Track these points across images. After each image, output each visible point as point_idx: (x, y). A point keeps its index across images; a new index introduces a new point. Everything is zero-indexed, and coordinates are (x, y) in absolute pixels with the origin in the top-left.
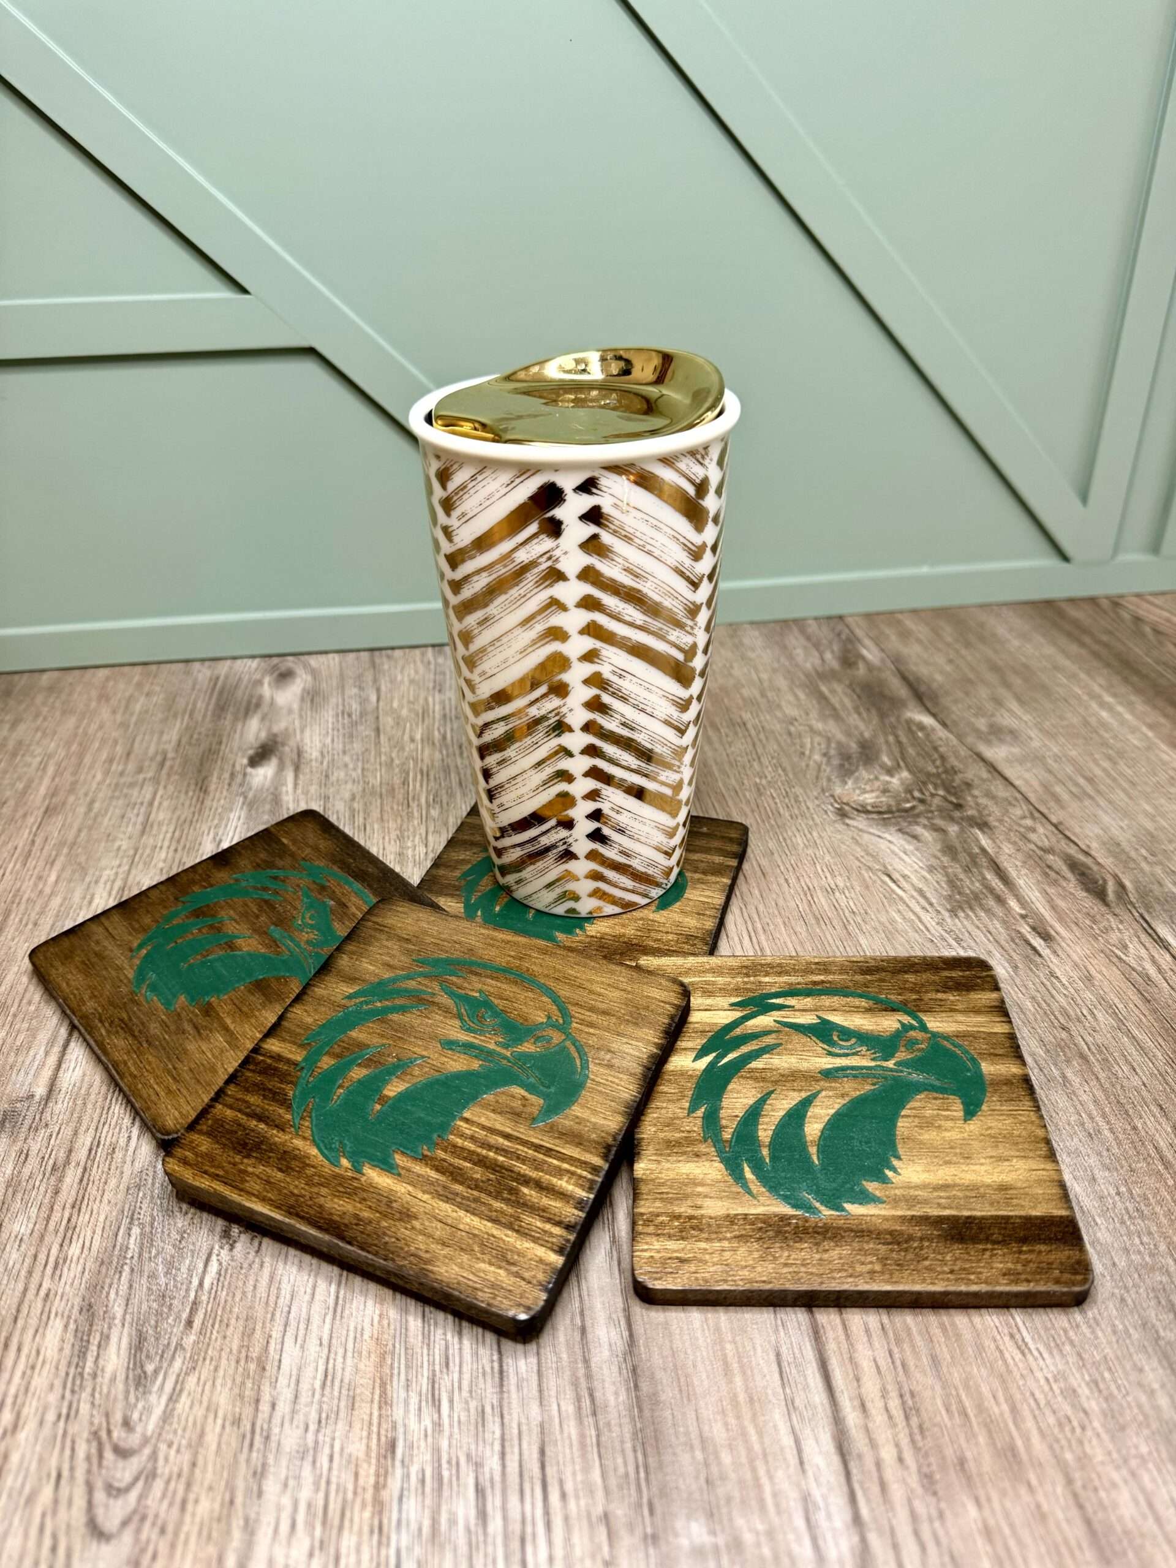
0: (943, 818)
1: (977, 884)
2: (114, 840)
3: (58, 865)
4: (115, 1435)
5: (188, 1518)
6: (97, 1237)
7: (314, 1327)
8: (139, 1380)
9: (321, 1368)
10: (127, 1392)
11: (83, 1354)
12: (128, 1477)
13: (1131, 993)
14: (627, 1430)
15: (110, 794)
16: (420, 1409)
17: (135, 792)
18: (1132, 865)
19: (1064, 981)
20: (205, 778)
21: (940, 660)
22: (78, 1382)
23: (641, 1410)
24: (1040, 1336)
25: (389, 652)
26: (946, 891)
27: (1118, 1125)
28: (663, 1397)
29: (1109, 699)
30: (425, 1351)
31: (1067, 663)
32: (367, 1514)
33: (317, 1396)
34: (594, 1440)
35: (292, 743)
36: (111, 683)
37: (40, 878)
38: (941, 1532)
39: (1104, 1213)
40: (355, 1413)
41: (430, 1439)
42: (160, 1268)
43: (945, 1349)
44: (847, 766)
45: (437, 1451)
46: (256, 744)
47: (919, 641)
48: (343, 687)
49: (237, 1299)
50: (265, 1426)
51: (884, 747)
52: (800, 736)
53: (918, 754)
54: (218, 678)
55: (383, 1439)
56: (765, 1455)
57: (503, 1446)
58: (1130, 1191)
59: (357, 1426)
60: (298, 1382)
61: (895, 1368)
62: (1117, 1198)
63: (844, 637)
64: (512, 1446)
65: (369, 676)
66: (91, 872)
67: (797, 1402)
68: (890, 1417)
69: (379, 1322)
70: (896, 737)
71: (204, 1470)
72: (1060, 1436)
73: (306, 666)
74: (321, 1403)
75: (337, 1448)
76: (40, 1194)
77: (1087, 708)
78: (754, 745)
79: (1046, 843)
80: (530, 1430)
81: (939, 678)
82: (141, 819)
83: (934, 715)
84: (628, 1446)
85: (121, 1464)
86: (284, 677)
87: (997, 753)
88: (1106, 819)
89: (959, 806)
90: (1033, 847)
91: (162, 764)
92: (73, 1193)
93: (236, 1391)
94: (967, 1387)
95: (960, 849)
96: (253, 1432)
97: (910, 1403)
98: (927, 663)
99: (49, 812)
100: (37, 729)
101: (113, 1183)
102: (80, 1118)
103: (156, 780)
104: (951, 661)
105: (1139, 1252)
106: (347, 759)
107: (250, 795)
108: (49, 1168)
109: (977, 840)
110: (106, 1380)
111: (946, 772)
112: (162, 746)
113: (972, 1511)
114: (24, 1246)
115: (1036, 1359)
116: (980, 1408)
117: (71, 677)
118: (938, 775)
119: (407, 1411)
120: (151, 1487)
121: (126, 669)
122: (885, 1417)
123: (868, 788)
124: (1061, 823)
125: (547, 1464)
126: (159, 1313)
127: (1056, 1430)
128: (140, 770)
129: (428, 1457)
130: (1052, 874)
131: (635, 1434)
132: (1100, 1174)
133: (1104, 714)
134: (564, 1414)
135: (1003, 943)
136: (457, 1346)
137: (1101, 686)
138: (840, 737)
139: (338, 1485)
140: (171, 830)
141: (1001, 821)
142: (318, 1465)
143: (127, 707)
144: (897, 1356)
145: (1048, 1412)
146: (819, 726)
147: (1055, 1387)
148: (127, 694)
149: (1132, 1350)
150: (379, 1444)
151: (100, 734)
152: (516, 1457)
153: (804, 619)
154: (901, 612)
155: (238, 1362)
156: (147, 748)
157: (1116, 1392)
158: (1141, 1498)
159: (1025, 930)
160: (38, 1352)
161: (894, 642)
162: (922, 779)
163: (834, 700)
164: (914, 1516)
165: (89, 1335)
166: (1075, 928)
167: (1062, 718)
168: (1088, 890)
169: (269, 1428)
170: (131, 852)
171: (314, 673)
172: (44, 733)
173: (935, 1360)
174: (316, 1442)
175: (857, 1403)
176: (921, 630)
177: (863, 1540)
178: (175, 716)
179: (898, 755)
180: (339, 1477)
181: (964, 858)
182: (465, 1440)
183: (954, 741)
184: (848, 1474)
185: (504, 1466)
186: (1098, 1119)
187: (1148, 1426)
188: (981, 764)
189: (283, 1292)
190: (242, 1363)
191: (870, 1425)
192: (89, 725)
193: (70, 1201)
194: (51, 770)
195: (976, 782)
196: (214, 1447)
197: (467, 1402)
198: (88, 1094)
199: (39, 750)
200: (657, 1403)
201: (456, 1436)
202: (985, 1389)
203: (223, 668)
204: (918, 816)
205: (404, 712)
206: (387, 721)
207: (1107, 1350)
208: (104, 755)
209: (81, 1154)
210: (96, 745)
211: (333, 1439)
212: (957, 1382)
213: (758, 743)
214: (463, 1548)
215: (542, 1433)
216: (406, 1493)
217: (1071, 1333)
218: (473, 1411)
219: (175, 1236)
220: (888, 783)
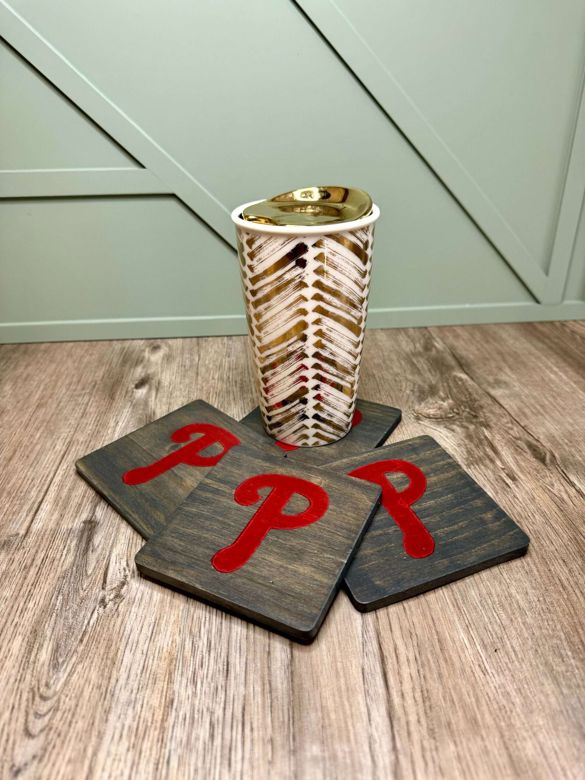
0: (467, 422)
1: (481, 453)
2: (68, 420)
3: (41, 431)
4: (41, 690)
5: (72, 730)
6: (42, 600)
7: (140, 645)
8: (55, 665)
9: (142, 664)
10: (49, 671)
11: (30, 652)
12: (45, 709)
13: (554, 507)
14: (286, 701)
15: (68, 399)
16: (187, 686)
17: (80, 399)
18: (560, 447)
19: (521, 500)
20: (114, 393)
21: (473, 348)
22: (26, 665)
23: (293, 692)
24: (493, 666)
25: (206, 338)
26: (465, 455)
27: (541, 568)
28: (305, 686)
29: (555, 369)
30: (192, 659)
31: (536, 351)
32: (157, 733)
33: (138, 677)
34: (269, 704)
35: (156, 378)
36: (74, 350)
37: (32, 436)
38: (436, 757)
39: (530, 610)
40: (156, 686)
41: (190, 700)
42: (70, 615)
43: (446, 671)
44: (422, 396)
45: (193, 705)
46: (140, 378)
47: (464, 340)
48: (183, 354)
49: (105, 631)
50: (112, 690)
51: (441, 388)
52: (400, 381)
53: (458, 392)
54: (124, 348)
55: (168, 698)
56: (352, 715)
57: (225, 705)
58: (545, 600)
59: (156, 691)
60: (130, 670)
61: (420, 678)
62: (538, 603)
63: (426, 337)
64: (229, 705)
65: (195, 349)
66: (56, 434)
67: (370, 692)
68: (416, 701)
69: (171, 645)
70: (448, 383)
71: (81, 709)
72: (499, 715)
73: (167, 344)
74: (140, 680)
75: (145, 702)
76: (18, 579)
77: (544, 373)
78: (378, 385)
79: (518, 435)
80: (239, 698)
81: (472, 357)
82: (82, 411)
83: (467, 374)
84: (286, 708)
85: (43, 703)
86: (156, 348)
87: (497, 393)
88: (548, 425)
89: (476, 417)
90: (511, 437)
91: (94, 386)
92: (33, 579)
93: (100, 673)
94: (455, 689)
95: (474, 436)
96: (106, 692)
97: (426, 695)
98: (466, 350)
99: (39, 406)
100: (37, 369)
101: (52, 575)
102: (39, 545)
103: (90, 394)
104: (478, 349)
105: (547, 629)
106: (181, 386)
107: (134, 401)
108: (23, 567)
109: (483, 433)
110: (40, 665)
111: (471, 400)
112: (95, 378)
113: (452, 747)
114: (7, 602)
115: (490, 677)
116: (461, 699)
117: (55, 346)
118: (467, 402)
119: (180, 686)
120: (56, 714)
121: (82, 343)
122: (413, 701)
123: (432, 407)
124: (526, 426)
125: (246, 714)
126: (67, 636)
127: (498, 712)
128: (84, 389)
129: (189, 708)
130: (519, 450)
131: (289, 703)
132: (530, 591)
133: (552, 376)
134: (256, 692)
135: (492, 481)
136: (207, 658)
137: (552, 363)
138: (420, 383)
139: (144, 719)
140: (96, 416)
141: (496, 424)
142: (136, 709)
143: (80, 360)
144: (422, 673)
145: (494, 703)
146: (410, 377)
147: (499, 691)
148: (81, 354)
149: (539, 675)
150: (165, 701)
151: (66, 372)
152: (231, 710)
153: (407, 328)
154: (456, 326)
155: (102, 660)
156: (88, 379)
157: (529, 694)
158: (538, 746)
159: (503, 475)
160: (9, 650)
161: (451, 339)
162: (459, 403)
163: (419, 366)
164: (423, 749)
165: (34, 644)
166: (528, 475)
167: (531, 377)
168: (536, 458)
169: (114, 691)
170: (76, 426)
171: (170, 347)
172: (40, 371)
173: (440, 676)
174: (136, 698)
175: (400, 693)
176: (464, 334)
177: (397, 758)
178: (103, 365)
179: (448, 392)
180: (145, 715)
181: (476, 441)
182: (207, 701)
183: (477, 387)
184: (392, 727)
185: (224, 714)
186: (532, 565)
187: (544, 711)
188: (489, 397)
189: (127, 628)
190: (104, 660)
191: (405, 704)
192: (61, 368)
193: (31, 583)
194: (42, 387)
195: (486, 405)
196: (87, 698)
197: (210, 684)
198: (44, 534)
199: (37, 378)
200: (302, 688)
201: (203, 699)
202: (464, 690)
203: (127, 344)
204: (455, 420)
205: (211, 366)
206: (202, 370)
207: (527, 674)
208: (67, 382)
209: (38, 562)
210: (64, 377)
211: (144, 697)
212: (451, 687)
213: (380, 385)
214: (201, 751)
215: (245, 700)
216: (176, 724)
217: (509, 665)
218: (212, 688)
219: (78, 600)
220: (442, 405)
